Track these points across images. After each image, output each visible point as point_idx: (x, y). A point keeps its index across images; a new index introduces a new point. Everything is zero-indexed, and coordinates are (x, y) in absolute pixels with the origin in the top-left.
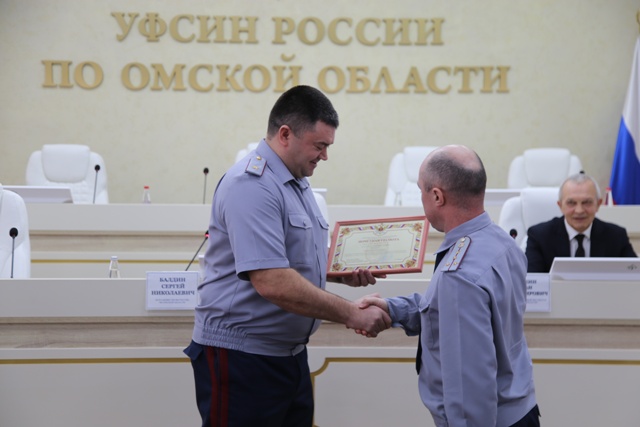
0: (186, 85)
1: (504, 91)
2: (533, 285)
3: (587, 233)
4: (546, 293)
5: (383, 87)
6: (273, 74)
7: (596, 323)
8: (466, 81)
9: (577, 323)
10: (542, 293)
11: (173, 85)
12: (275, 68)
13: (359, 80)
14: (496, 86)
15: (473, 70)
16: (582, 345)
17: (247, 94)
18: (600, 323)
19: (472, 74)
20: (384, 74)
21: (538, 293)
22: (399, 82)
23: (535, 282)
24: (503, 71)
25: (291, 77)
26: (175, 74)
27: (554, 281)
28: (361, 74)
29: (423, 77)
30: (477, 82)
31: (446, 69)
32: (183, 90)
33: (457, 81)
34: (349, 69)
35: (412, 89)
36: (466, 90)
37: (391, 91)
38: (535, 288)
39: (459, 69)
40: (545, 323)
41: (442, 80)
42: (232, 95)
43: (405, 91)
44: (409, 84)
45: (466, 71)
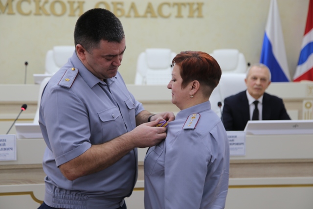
0: (15, 11)
1: (200, 16)
2: (235, 139)
3: (261, 100)
4: (243, 144)
5: (132, 14)
6: (68, 6)
7: (274, 161)
8: (179, 11)
9: (262, 162)
10: (240, 144)
11: (7, 11)
12: (69, 2)
13: (119, 9)
14: (196, 14)
15: (184, 4)
16: (265, 175)
17: (52, 17)
18: (276, 161)
19: (183, 7)
20: (133, 7)
21: (238, 144)
22: (141, 11)
23: (236, 137)
24: (200, 5)
25: (79, 7)
26: (7, 4)
27: (247, 136)
28: (119, 6)
29: (155, 8)
30: (185, 11)
31: (168, 4)
32: (13, 14)
33: (174, 11)
34: (113, 3)
35: (149, 15)
36: (179, 16)
37: (137, 16)
38: (236, 141)
39: (175, 4)
40: (242, 162)
41: (166, 10)
42: (43, 17)
43: (145, 16)
44: (147, 12)
45: (179, 5)
